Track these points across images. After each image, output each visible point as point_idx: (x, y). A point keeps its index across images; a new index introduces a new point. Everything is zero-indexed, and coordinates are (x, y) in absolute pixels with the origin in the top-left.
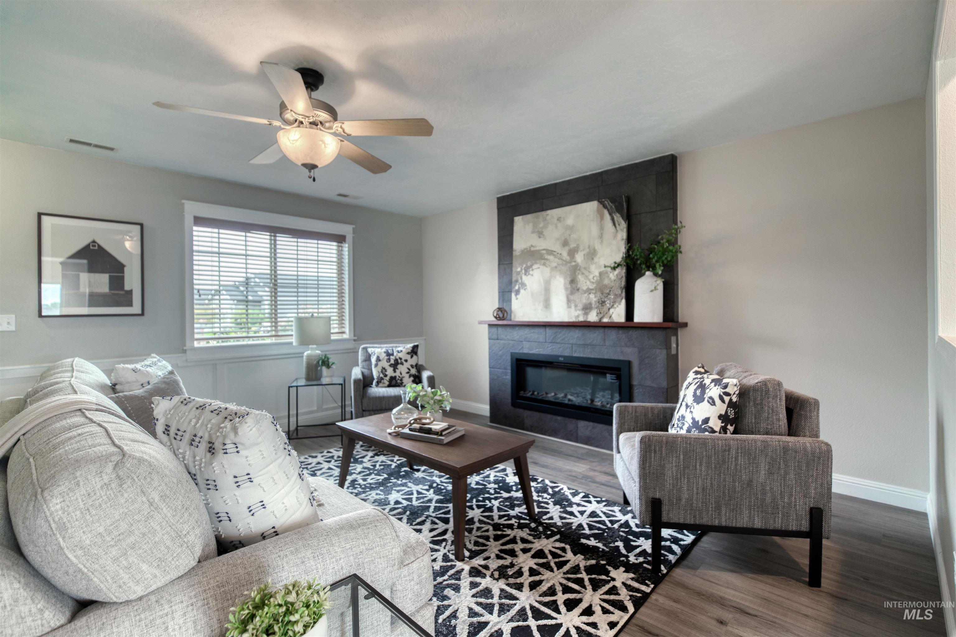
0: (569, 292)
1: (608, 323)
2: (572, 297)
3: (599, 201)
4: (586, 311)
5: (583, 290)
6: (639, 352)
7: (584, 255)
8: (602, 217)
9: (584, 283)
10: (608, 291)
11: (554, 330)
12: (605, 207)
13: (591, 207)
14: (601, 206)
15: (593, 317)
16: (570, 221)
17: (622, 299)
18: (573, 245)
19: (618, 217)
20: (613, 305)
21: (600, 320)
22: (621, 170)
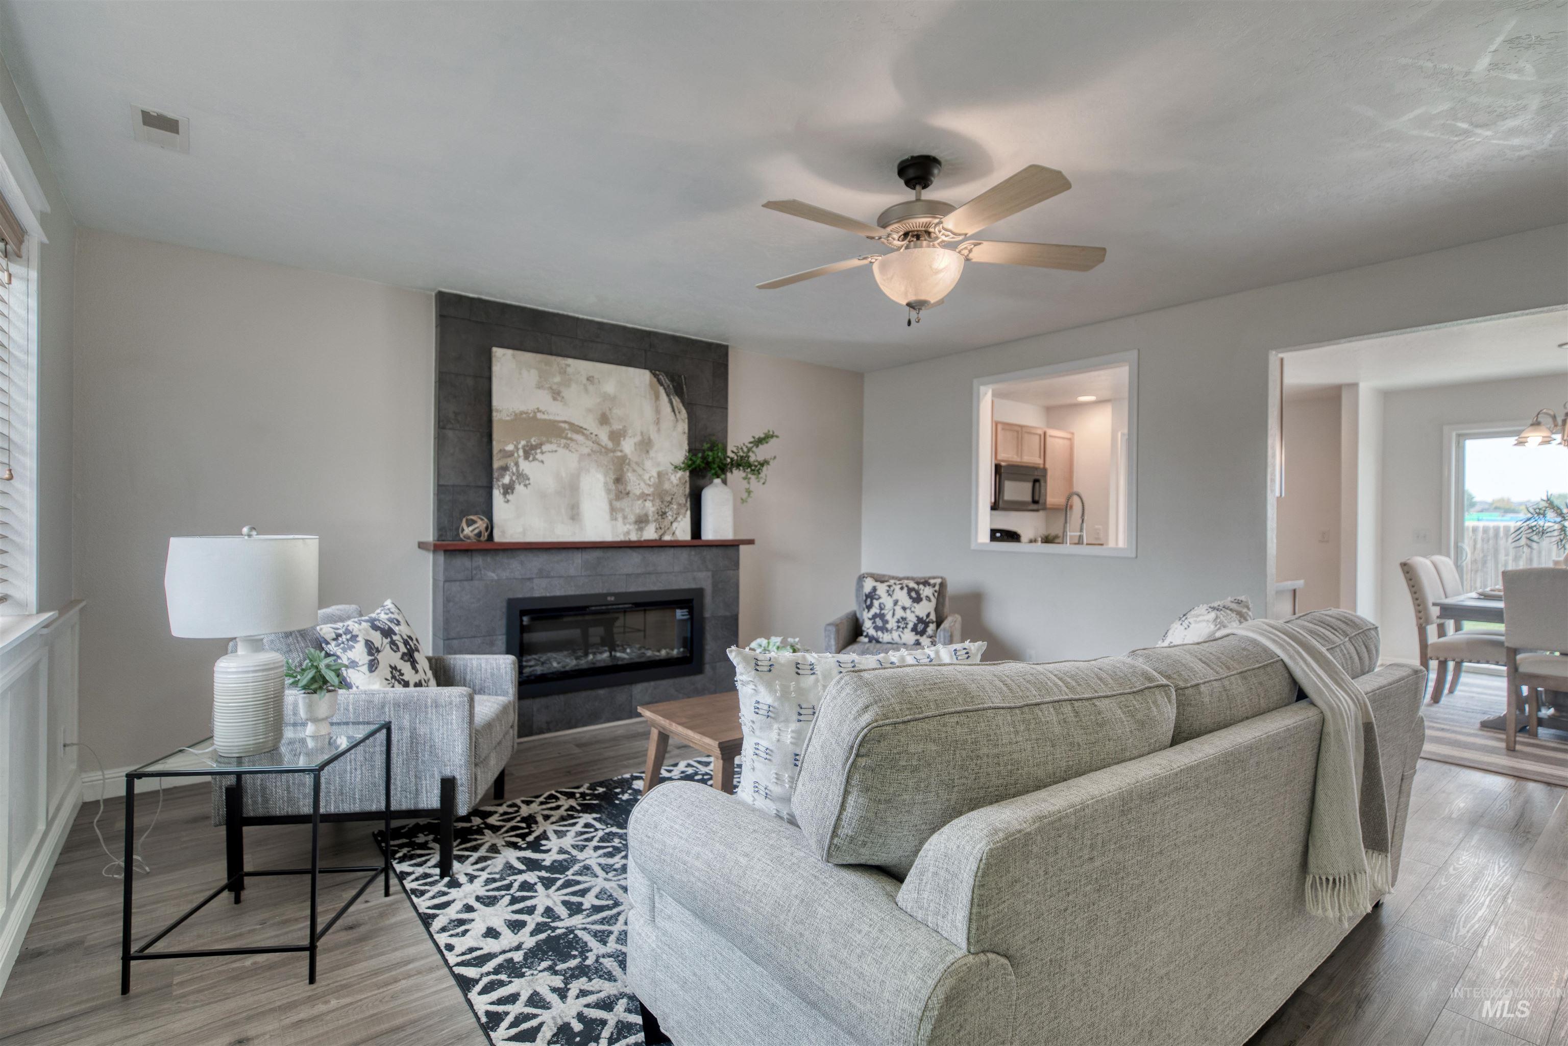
0: (612, 496)
1: (671, 541)
2: (618, 504)
3: (651, 372)
4: (641, 525)
5: (634, 494)
6: (713, 576)
7: (635, 444)
8: (657, 397)
9: (636, 484)
10: (669, 499)
11: (598, 554)
12: (662, 384)
13: (641, 377)
14: (655, 380)
15: (650, 533)
16: (610, 387)
17: (687, 510)
18: (616, 426)
19: (676, 401)
20: (676, 518)
21: (660, 539)
22: (676, 340)
